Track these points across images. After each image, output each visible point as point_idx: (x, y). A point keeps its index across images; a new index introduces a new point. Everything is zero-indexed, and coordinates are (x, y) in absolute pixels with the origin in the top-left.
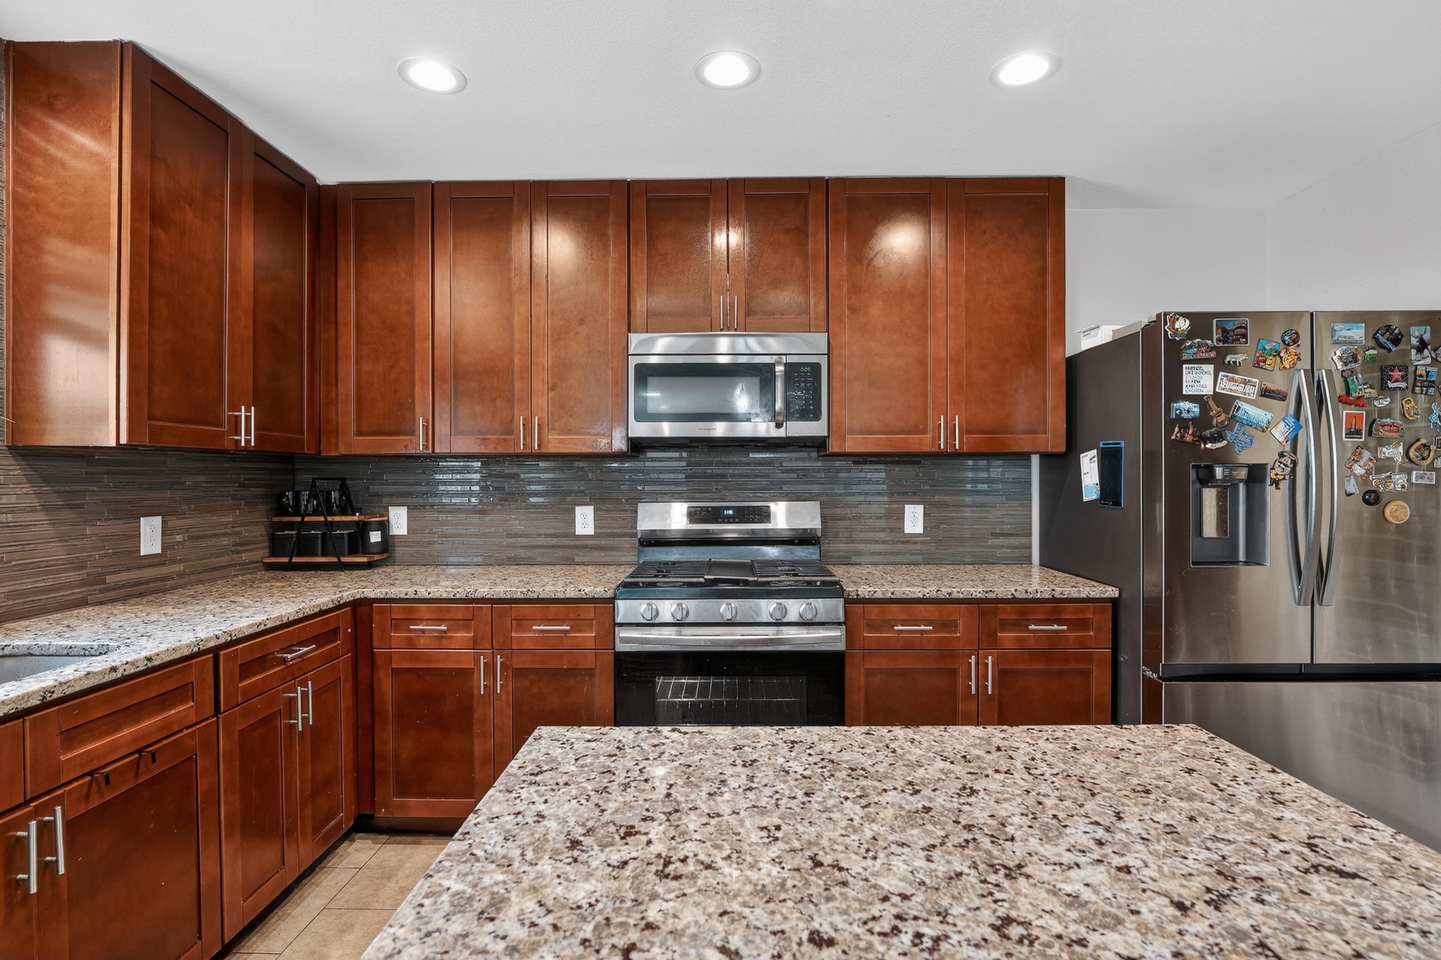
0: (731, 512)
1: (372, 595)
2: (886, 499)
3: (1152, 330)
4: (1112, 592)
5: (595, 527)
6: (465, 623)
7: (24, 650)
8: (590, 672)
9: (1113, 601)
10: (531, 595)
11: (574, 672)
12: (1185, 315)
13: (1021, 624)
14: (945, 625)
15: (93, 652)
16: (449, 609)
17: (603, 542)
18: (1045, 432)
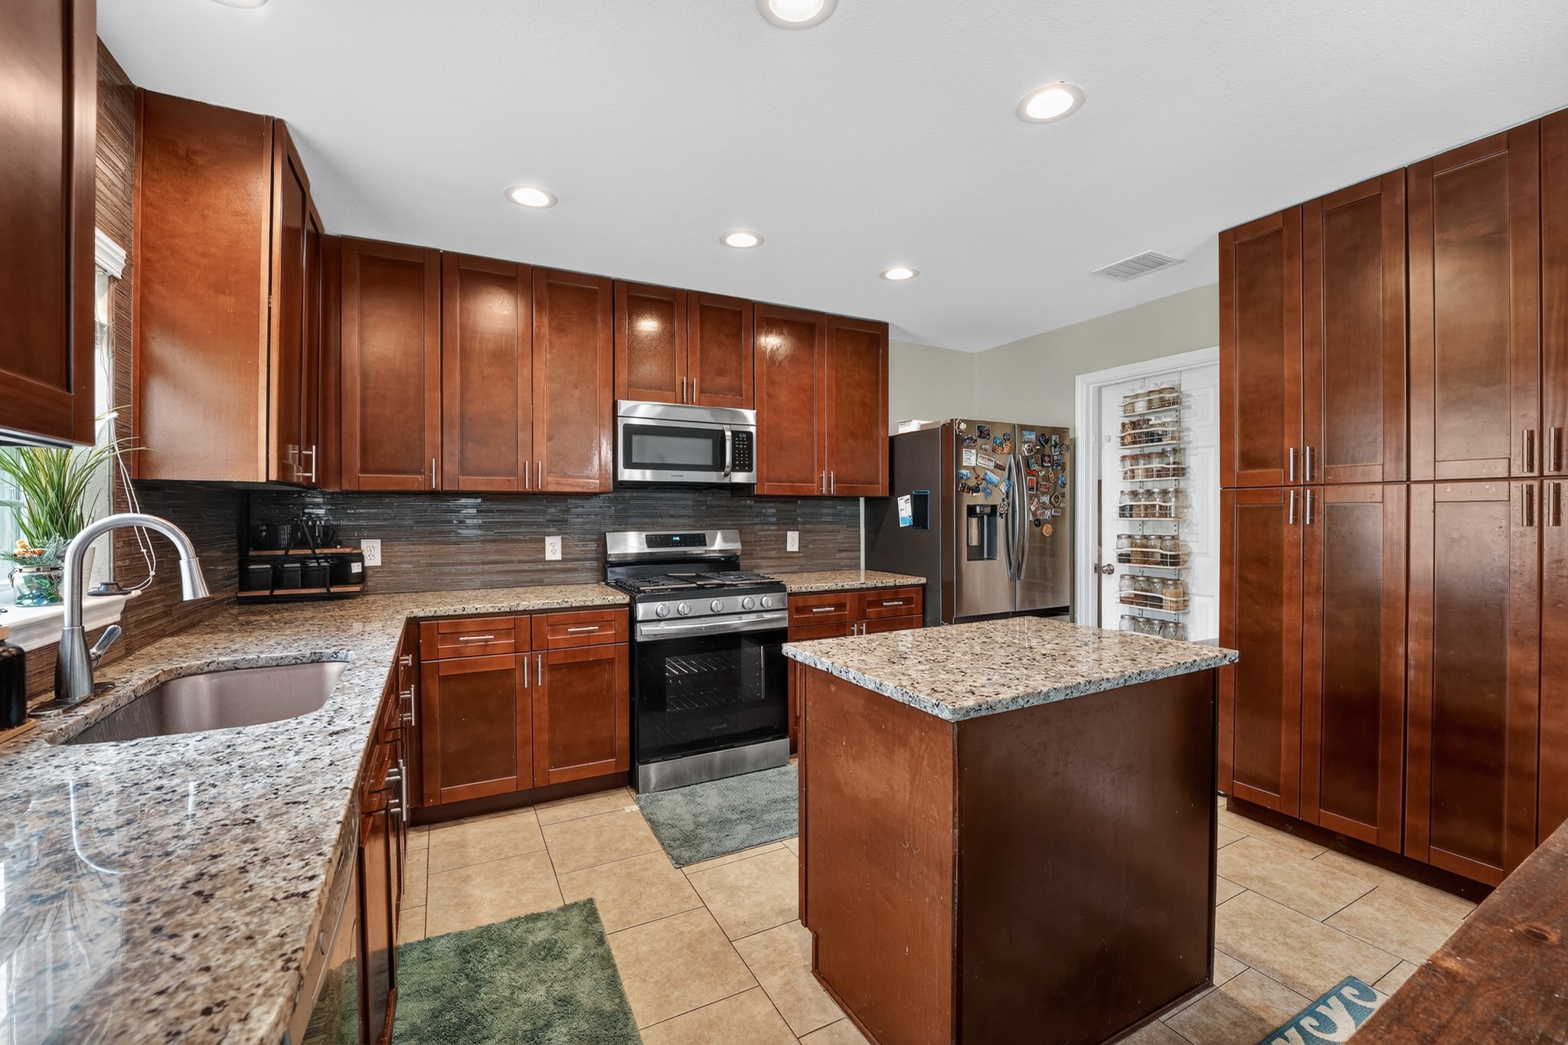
0: (678, 538)
1: (421, 614)
2: (775, 527)
3: (948, 428)
4: (923, 580)
5: (562, 554)
6: (507, 633)
7: (230, 665)
8: (611, 661)
9: (923, 585)
10: (564, 605)
11: (599, 662)
12: (964, 421)
13: (878, 603)
14: (840, 606)
15: (304, 660)
16: (492, 622)
17: (569, 565)
18: (878, 484)
